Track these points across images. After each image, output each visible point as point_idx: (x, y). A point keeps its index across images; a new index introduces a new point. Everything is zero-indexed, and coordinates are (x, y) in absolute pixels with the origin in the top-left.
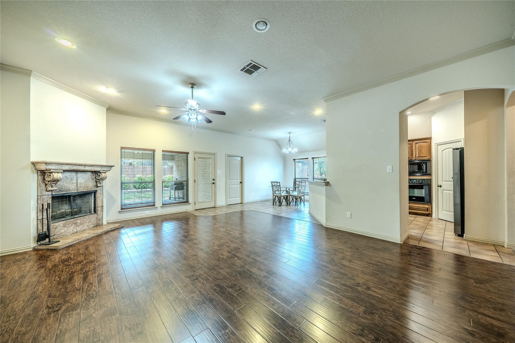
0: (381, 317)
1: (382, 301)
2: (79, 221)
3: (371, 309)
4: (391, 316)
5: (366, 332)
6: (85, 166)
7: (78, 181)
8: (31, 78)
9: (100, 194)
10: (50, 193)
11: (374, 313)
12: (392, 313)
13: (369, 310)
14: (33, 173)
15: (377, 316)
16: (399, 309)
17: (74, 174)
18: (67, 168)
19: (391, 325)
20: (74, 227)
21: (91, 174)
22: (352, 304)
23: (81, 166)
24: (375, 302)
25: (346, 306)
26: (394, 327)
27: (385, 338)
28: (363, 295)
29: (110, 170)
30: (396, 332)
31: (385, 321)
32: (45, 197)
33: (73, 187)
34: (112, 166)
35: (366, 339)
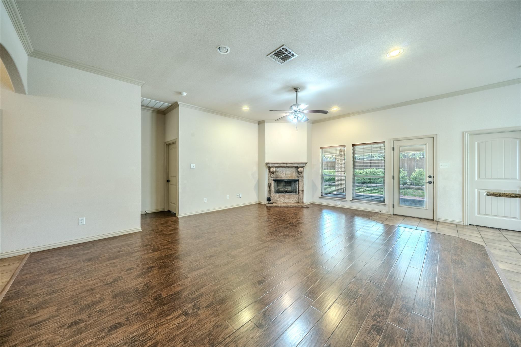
0: (147, 303)
1: (161, 315)
2: (287, 196)
3: (160, 300)
4: (143, 311)
5: (145, 288)
6: (287, 163)
7: (287, 173)
8: (266, 123)
9: (301, 182)
10: (272, 178)
11: (155, 300)
12: (145, 314)
13: (159, 299)
14: (266, 168)
15: (151, 301)
16: (143, 323)
17: (284, 169)
18: (277, 165)
19: (137, 306)
20: (285, 199)
21: (295, 169)
22: (173, 291)
23: (284, 164)
24: (165, 309)
25: (173, 287)
26: (134, 306)
27: (133, 296)
28: (179, 304)
29: (305, 165)
30: (130, 305)
31: (143, 303)
32: (270, 180)
33: (284, 176)
34: (306, 163)
35: (142, 286)
